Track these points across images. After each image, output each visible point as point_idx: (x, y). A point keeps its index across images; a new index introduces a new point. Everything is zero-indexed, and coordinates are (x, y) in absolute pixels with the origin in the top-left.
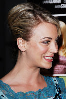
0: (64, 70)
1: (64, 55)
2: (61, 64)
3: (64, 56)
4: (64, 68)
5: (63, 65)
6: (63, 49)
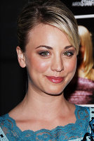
0: (86, 98)
1: (87, 76)
2: (82, 90)
3: (87, 78)
4: (87, 96)
5: (85, 90)
6: (85, 67)
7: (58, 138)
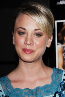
7: (37, 94)
